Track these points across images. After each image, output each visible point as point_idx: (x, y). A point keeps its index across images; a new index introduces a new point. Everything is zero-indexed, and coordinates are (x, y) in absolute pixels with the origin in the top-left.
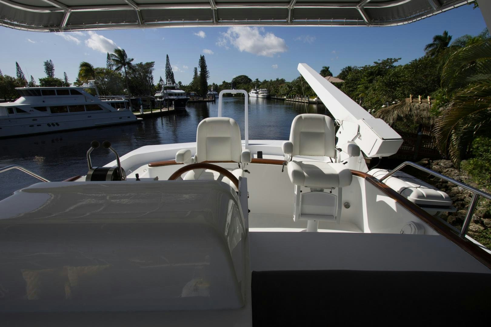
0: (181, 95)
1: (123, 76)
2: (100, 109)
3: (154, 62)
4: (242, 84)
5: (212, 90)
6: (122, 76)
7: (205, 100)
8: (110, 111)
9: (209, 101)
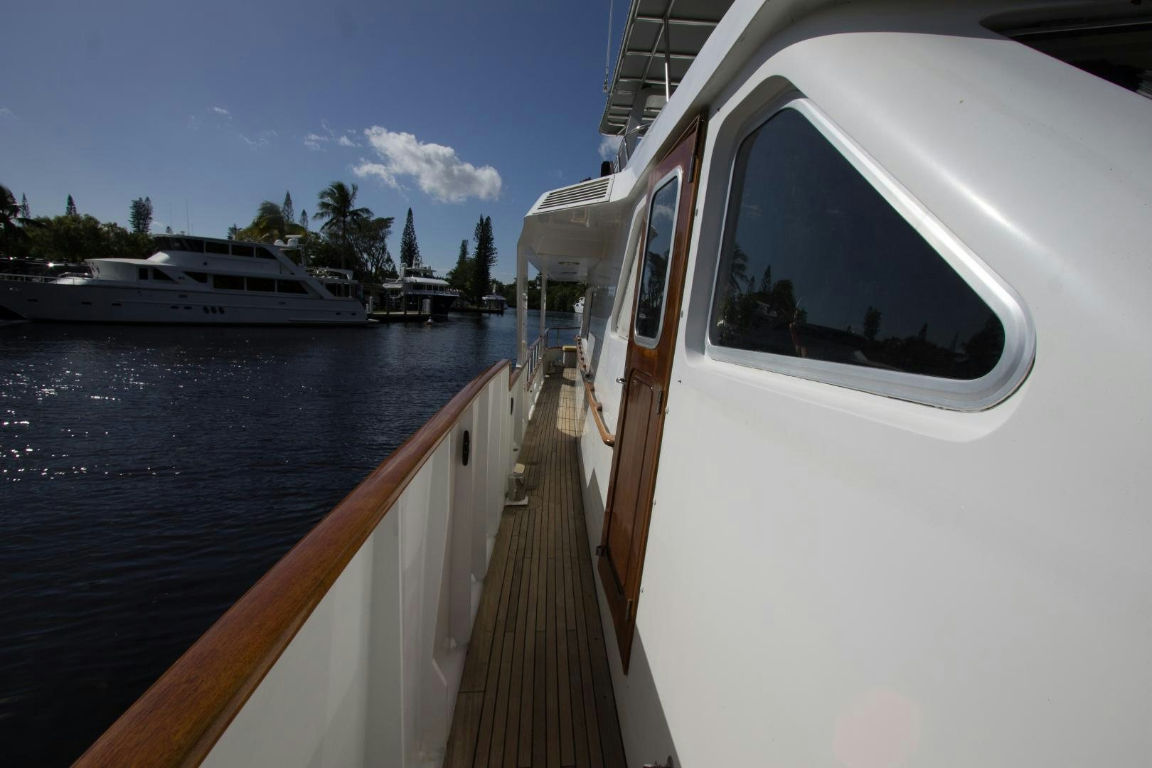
0: (440, 290)
1: (323, 241)
2: (304, 292)
3: (393, 219)
4: (558, 286)
5: (494, 291)
6: (320, 241)
7: (481, 308)
8: (322, 298)
9: (490, 312)
